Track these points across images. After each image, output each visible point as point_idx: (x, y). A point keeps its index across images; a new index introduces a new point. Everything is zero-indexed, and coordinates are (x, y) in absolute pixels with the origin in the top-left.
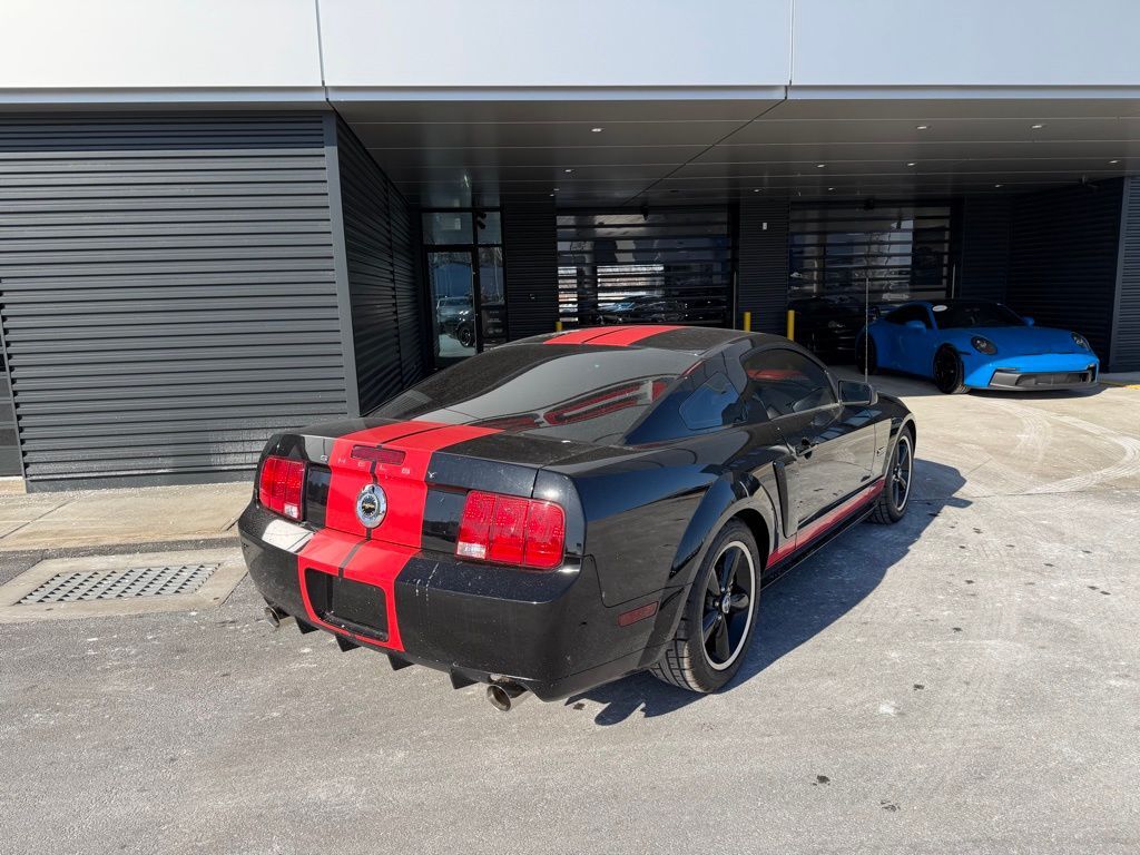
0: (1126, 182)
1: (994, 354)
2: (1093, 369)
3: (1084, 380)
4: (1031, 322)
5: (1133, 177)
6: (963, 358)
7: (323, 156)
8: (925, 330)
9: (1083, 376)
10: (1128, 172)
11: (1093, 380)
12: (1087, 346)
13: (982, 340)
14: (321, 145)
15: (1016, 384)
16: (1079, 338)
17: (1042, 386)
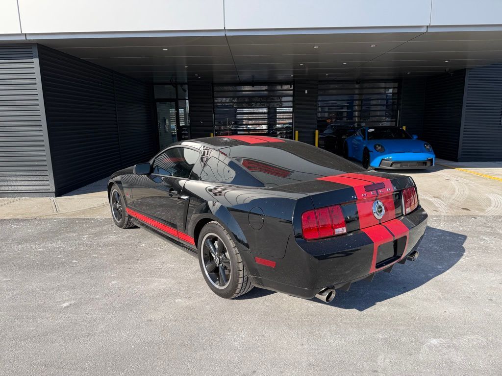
0: (466, 71)
1: (383, 152)
2: (431, 160)
3: (426, 165)
4: (415, 137)
5: (470, 69)
6: (370, 153)
7: (33, 62)
8: (362, 140)
9: (425, 163)
10: (468, 66)
11: (432, 165)
12: (431, 149)
13: (379, 145)
14: (32, 58)
15: (391, 166)
16: (427, 145)
17: (404, 167)
